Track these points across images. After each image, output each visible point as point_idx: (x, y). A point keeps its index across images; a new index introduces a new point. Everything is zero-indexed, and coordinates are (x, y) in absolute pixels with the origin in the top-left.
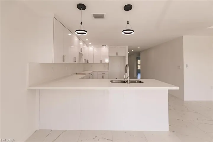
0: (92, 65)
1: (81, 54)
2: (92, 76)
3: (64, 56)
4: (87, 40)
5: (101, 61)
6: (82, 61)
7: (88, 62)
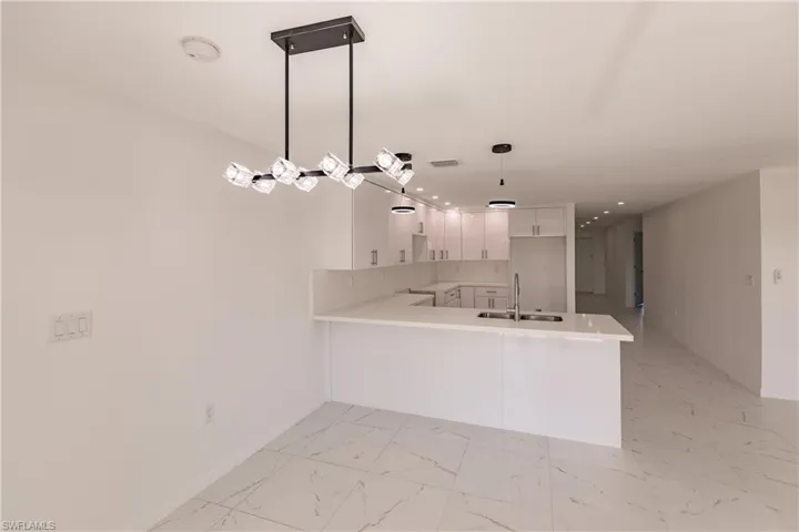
0: (458, 265)
1: (418, 239)
2: (456, 299)
3: (375, 252)
4: (435, 197)
5: (485, 253)
6: (424, 258)
7: (445, 256)
